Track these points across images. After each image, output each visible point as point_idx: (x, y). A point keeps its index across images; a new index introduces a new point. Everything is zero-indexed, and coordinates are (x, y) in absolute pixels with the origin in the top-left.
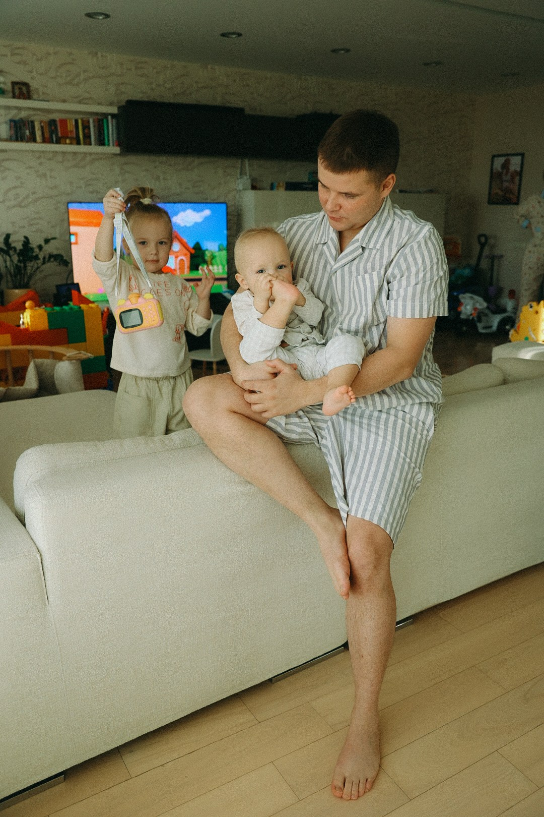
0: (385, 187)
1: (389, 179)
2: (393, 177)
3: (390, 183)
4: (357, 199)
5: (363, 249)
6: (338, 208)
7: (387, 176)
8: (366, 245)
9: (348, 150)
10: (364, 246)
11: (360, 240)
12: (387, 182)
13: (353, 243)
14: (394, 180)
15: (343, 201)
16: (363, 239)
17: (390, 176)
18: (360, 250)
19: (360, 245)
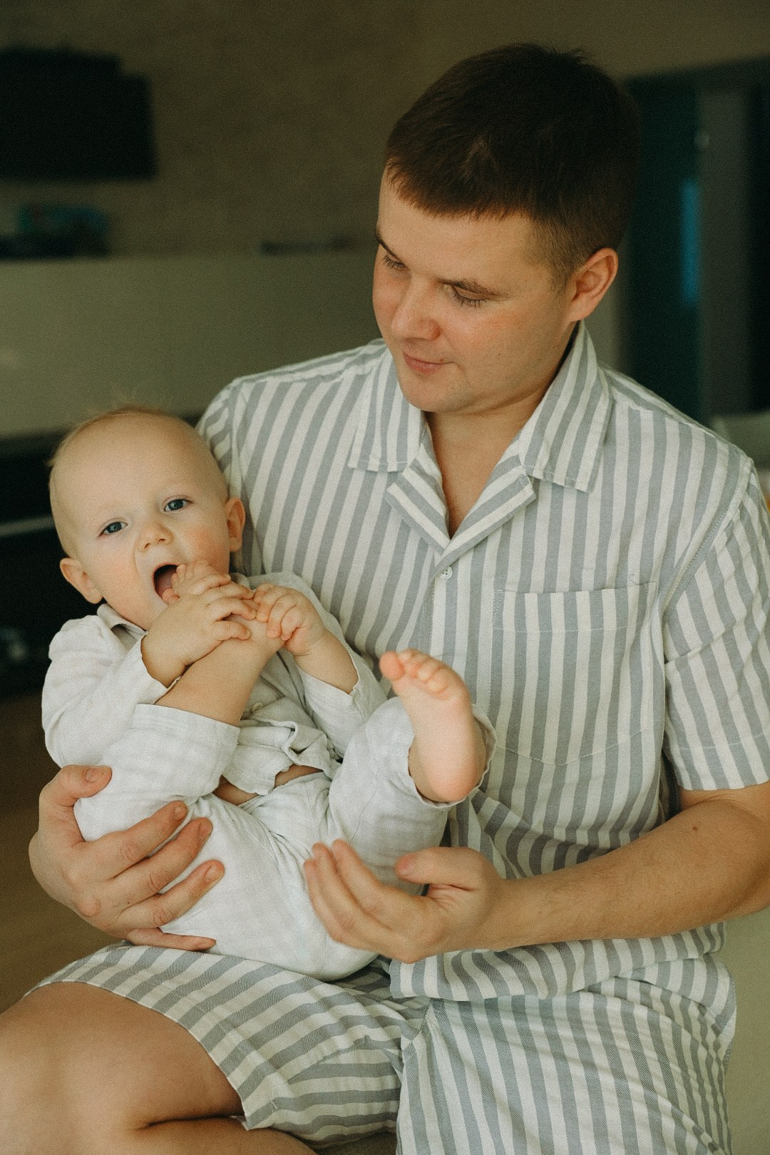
0: (581, 288)
1: (597, 264)
2: (608, 259)
3: (598, 277)
4: (492, 309)
5: (536, 483)
6: (426, 333)
7: (594, 252)
8: (544, 475)
9: (479, 146)
10: (538, 474)
11: (522, 459)
12: (587, 272)
13: (504, 470)
14: (610, 272)
15: (444, 309)
16: (532, 454)
17: (602, 255)
18: (528, 491)
19: (524, 473)
